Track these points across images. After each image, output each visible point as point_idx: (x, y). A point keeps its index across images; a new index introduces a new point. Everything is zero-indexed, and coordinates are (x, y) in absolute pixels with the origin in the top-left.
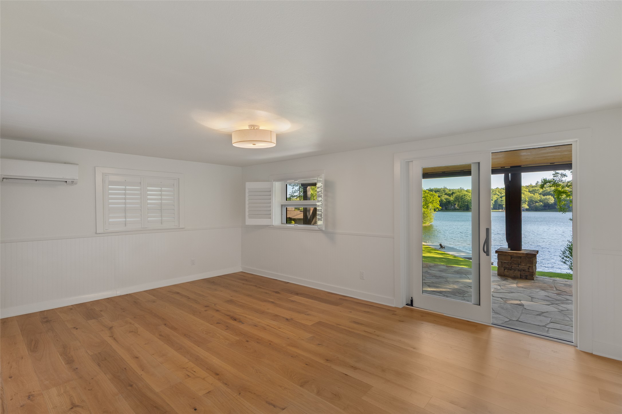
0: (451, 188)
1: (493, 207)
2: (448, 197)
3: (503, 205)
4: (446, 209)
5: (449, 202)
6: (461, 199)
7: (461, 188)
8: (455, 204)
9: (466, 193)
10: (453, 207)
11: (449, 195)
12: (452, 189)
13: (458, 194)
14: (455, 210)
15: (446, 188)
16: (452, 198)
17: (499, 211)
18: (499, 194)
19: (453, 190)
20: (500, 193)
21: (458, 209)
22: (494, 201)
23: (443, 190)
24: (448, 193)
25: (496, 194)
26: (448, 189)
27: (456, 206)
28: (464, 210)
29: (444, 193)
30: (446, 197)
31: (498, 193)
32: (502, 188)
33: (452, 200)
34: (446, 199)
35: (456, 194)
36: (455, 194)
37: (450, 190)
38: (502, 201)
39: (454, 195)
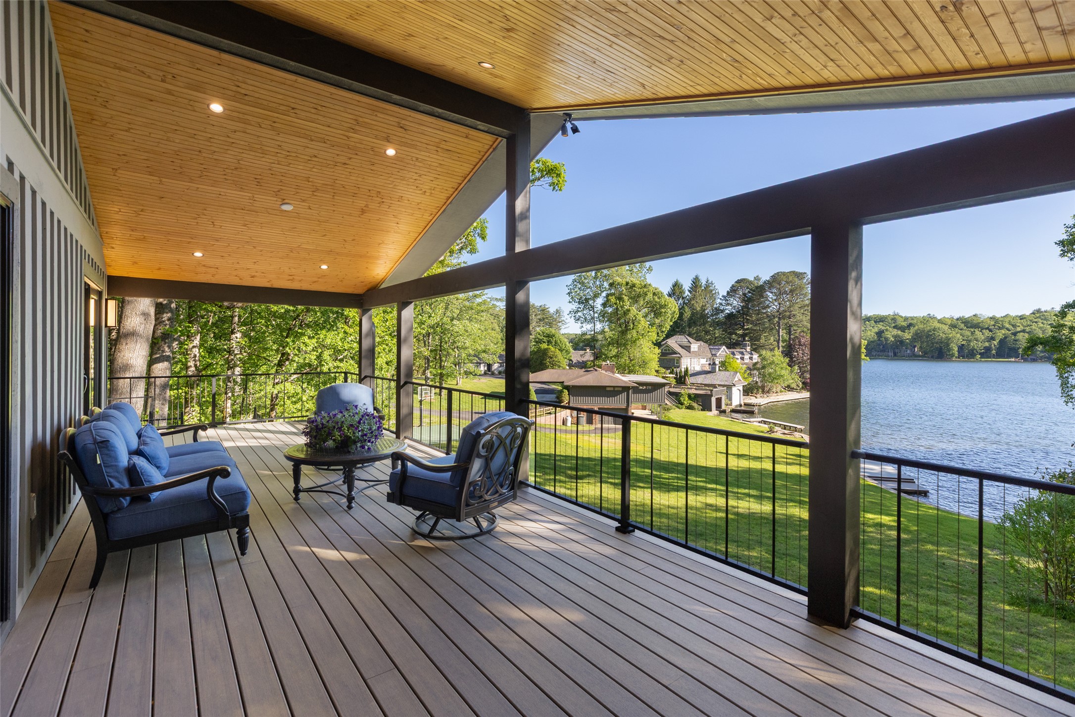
0: (908, 315)
1: (996, 353)
2: (899, 332)
3: (1019, 348)
4: (895, 355)
5: (900, 342)
6: (927, 337)
7: (929, 314)
8: (915, 347)
9: (938, 325)
10: (908, 352)
11: (903, 329)
12: (911, 317)
13: (921, 326)
14: (913, 357)
15: (898, 315)
16: (907, 336)
17: (1010, 360)
18: (1010, 327)
19: (912, 319)
20: (1013, 326)
21: (920, 356)
22: (998, 341)
23: (893, 319)
24: (900, 326)
25: (1003, 327)
26: (902, 317)
27: (916, 349)
28: (932, 357)
29: (893, 325)
30: (896, 332)
31: (1007, 326)
32: (1017, 316)
33: (907, 339)
34: (895, 337)
35: (916, 327)
36: (914, 327)
37: (906, 319)
38: (1016, 341)
39: (912, 330)
